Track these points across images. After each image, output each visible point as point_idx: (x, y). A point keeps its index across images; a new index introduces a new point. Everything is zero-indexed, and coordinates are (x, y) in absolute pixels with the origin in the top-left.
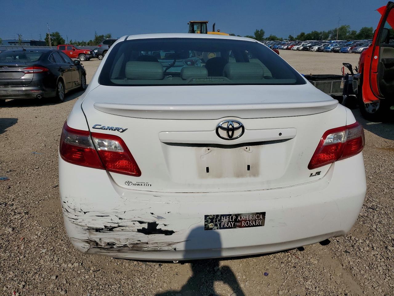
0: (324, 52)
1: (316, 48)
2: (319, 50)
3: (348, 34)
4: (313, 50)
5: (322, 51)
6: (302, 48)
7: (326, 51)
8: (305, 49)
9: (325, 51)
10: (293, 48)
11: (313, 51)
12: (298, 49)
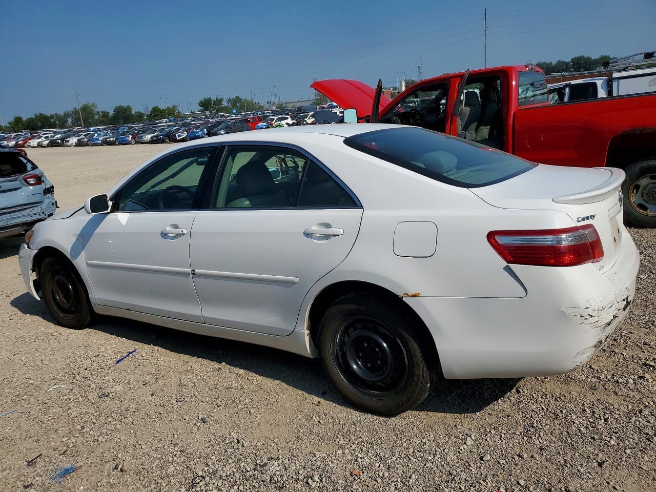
0: (90, 146)
1: (74, 140)
2: (80, 144)
3: (97, 117)
4: (69, 144)
5: (86, 145)
6: (47, 142)
7: (94, 144)
8: (53, 144)
9: (92, 144)
10: (29, 144)
11: (70, 146)
12: (40, 145)
